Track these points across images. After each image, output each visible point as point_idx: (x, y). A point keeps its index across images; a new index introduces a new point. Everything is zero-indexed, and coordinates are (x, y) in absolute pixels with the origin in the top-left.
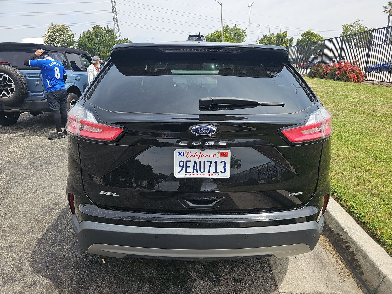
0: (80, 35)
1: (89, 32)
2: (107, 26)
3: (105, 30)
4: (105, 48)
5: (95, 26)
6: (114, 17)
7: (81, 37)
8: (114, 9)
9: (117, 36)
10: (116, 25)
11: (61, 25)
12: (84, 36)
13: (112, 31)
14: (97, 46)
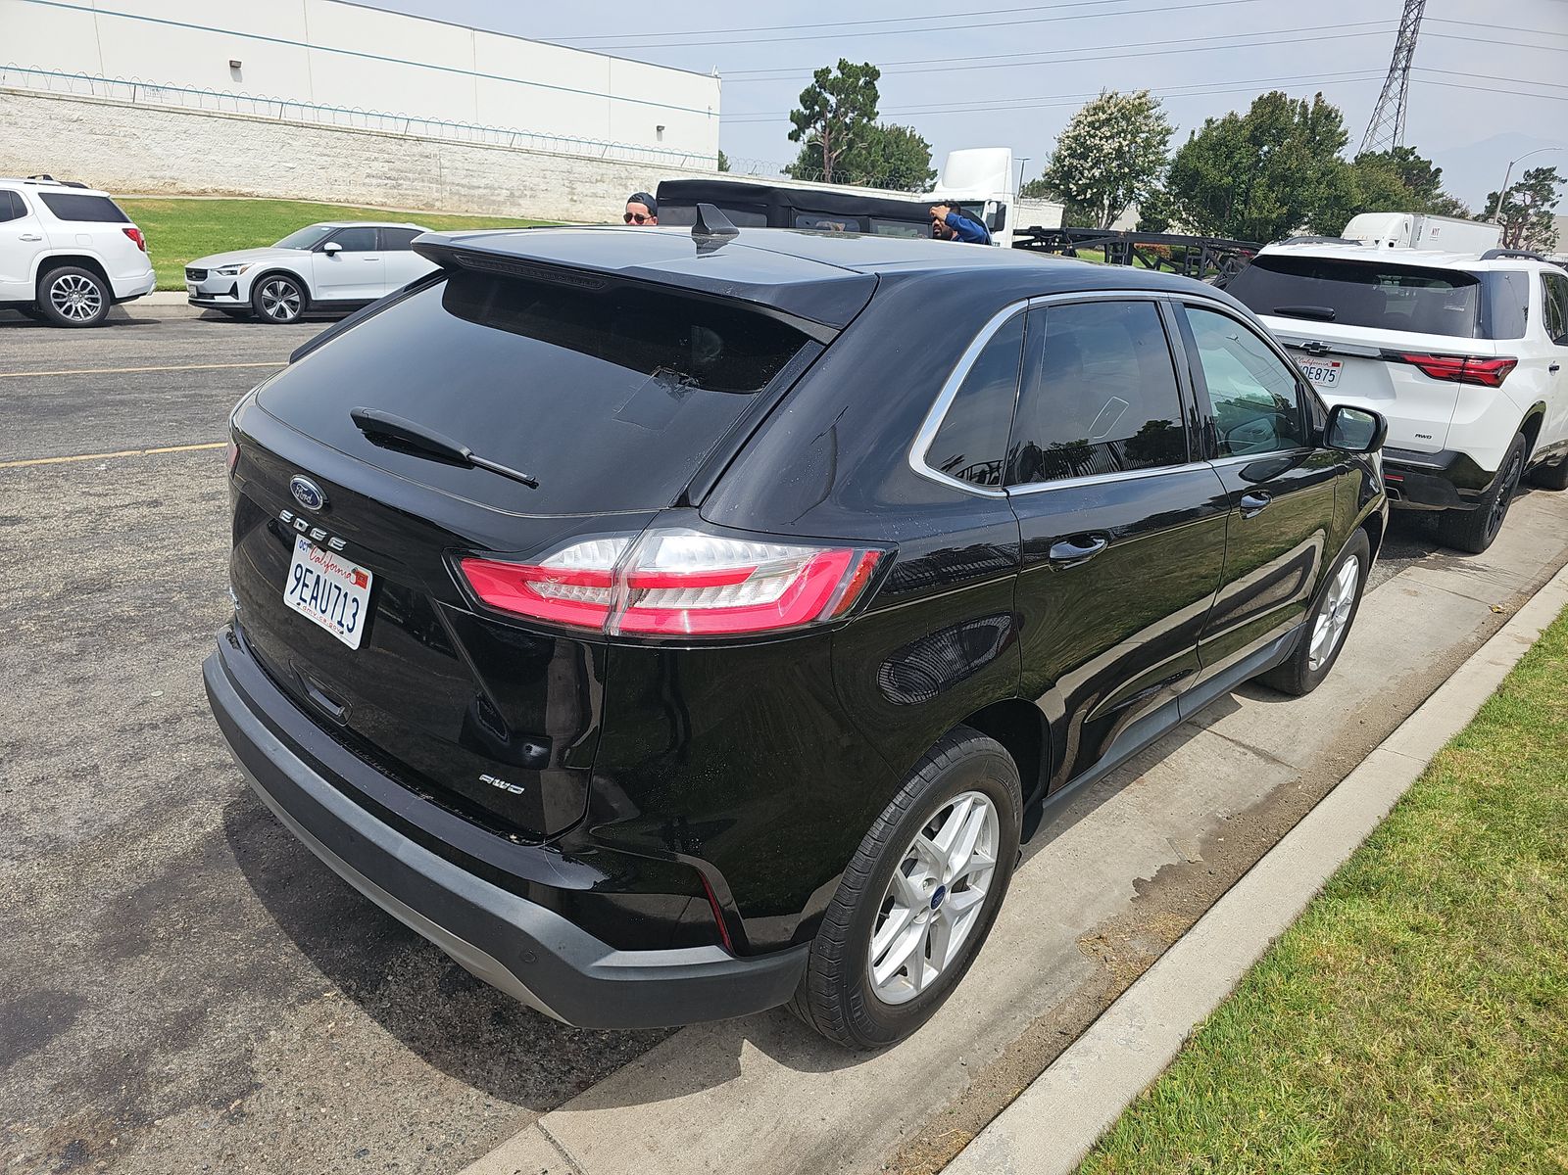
0: (1193, 133)
1: (1232, 120)
2: (1320, 94)
3: (1304, 114)
4: (1276, 188)
5: (1266, 96)
6: (1398, 49)
7: (1191, 140)
8: (1412, 16)
9: (1347, 139)
10: (1396, 87)
11: (1135, 96)
12: (1205, 137)
13: (1333, 115)
14: (1244, 177)
